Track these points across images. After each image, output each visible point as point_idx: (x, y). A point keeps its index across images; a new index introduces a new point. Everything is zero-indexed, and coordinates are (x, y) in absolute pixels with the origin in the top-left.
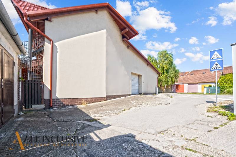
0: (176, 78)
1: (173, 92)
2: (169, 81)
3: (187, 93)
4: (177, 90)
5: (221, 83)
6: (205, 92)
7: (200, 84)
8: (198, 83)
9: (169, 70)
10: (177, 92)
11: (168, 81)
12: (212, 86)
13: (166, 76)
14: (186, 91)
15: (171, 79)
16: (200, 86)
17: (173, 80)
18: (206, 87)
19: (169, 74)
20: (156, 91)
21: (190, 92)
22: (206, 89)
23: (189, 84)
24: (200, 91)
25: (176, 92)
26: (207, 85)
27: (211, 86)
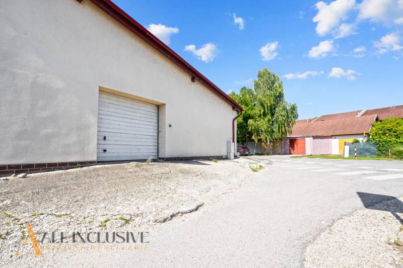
0: (288, 124)
1: (285, 154)
2: (274, 130)
3: (311, 155)
4: (292, 151)
5: (376, 135)
6: (347, 155)
7: (335, 138)
8: (331, 137)
9: (275, 109)
10: (292, 154)
11: (273, 132)
12: (361, 142)
13: (269, 121)
14: (308, 152)
15: (279, 127)
16: (335, 142)
17: (283, 130)
18: (348, 144)
19: (275, 116)
20: (229, 152)
21: (318, 153)
22: (347, 148)
23: (315, 137)
24: (335, 151)
25: (290, 154)
26: (350, 140)
27: (357, 142)
